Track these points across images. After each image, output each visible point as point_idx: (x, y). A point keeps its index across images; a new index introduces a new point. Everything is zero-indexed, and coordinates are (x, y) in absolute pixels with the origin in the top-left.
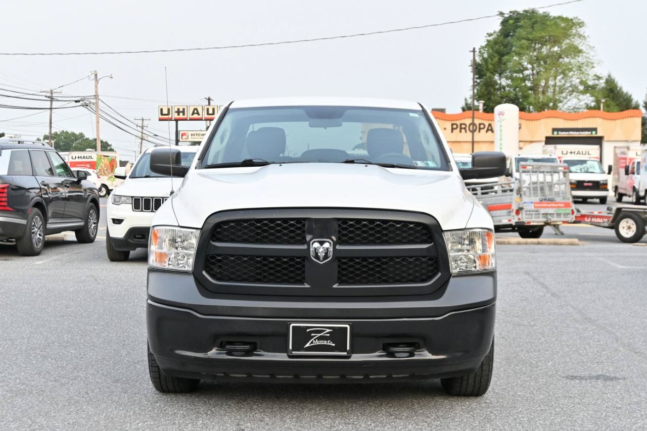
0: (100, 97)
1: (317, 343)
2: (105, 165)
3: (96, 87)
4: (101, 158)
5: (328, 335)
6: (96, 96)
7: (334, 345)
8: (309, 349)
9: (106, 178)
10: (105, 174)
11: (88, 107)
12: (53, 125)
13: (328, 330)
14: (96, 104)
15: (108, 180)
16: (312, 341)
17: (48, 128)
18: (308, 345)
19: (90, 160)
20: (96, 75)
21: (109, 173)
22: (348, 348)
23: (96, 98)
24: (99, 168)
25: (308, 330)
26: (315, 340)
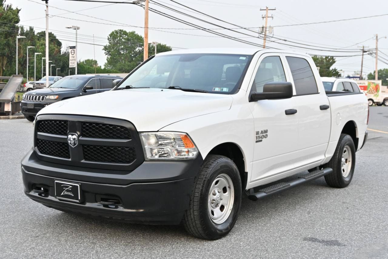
0: (378, 49)
1: (66, 193)
2: (373, 88)
3: (377, 43)
4: (370, 84)
5: (70, 189)
6: (376, 49)
7: (73, 195)
8: (63, 196)
9: (373, 95)
10: (372, 93)
11: (372, 55)
12: (363, 65)
13: (71, 187)
14: (376, 53)
15: (374, 96)
16: (64, 192)
17: (361, 67)
18: (62, 194)
19: (364, 85)
20: (377, 37)
21: (374, 92)
22: (79, 198)
23: (376, 50)
24: (369, 89)
25: (62, 185)
26: (65, 191)
